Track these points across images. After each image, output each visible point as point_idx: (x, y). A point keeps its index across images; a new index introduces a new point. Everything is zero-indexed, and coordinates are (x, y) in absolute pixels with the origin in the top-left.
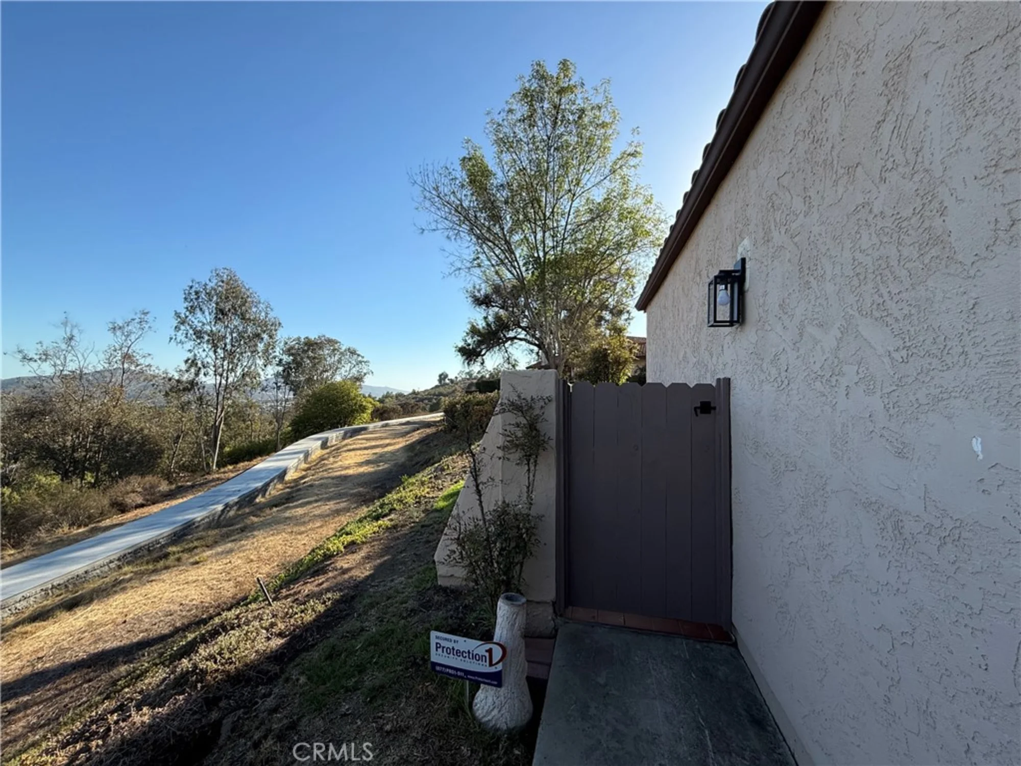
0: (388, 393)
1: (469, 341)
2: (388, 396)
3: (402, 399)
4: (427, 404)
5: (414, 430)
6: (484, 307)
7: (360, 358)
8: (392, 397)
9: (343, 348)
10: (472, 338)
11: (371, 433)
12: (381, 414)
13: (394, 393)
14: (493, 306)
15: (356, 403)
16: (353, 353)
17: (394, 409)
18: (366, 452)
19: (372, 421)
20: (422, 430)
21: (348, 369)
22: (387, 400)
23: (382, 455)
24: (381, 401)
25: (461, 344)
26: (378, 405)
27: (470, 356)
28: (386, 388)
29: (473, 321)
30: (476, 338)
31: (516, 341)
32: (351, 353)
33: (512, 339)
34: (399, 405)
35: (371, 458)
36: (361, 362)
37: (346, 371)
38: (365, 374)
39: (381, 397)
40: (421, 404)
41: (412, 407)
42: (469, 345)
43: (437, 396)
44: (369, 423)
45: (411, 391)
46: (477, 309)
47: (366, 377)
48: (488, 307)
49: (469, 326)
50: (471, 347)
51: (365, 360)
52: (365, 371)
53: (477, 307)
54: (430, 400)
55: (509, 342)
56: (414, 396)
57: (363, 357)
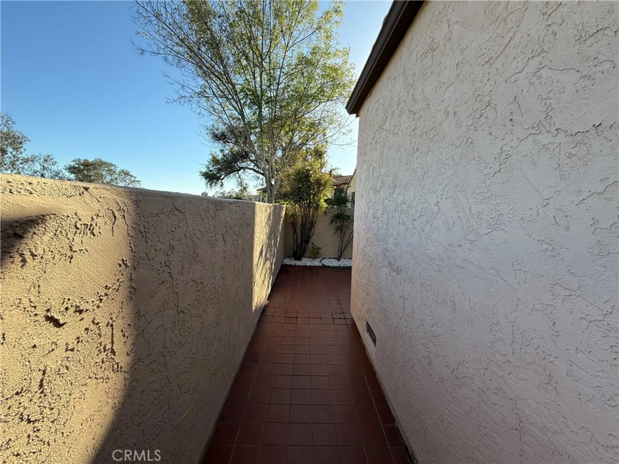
1: (211, 168)
6: (221, 142)
7: (133, 179)
9: (118, 170)
10: (214, 166)
14: (229, 142)
16: (127, 174)
25: (204, 170)
27: (212, 180)
29: (213, 153)
30: (217, 166)
31: (247, 170)
32: (125, 174)
33: (244, 168)
36: (134, 181)
42: (211, 171)
48: (224, 142)
49: (211, 157)
50: (212, 173)
51: (137, 179)
53: (216, 142)
55: (242, 170)
57: (135, 178)
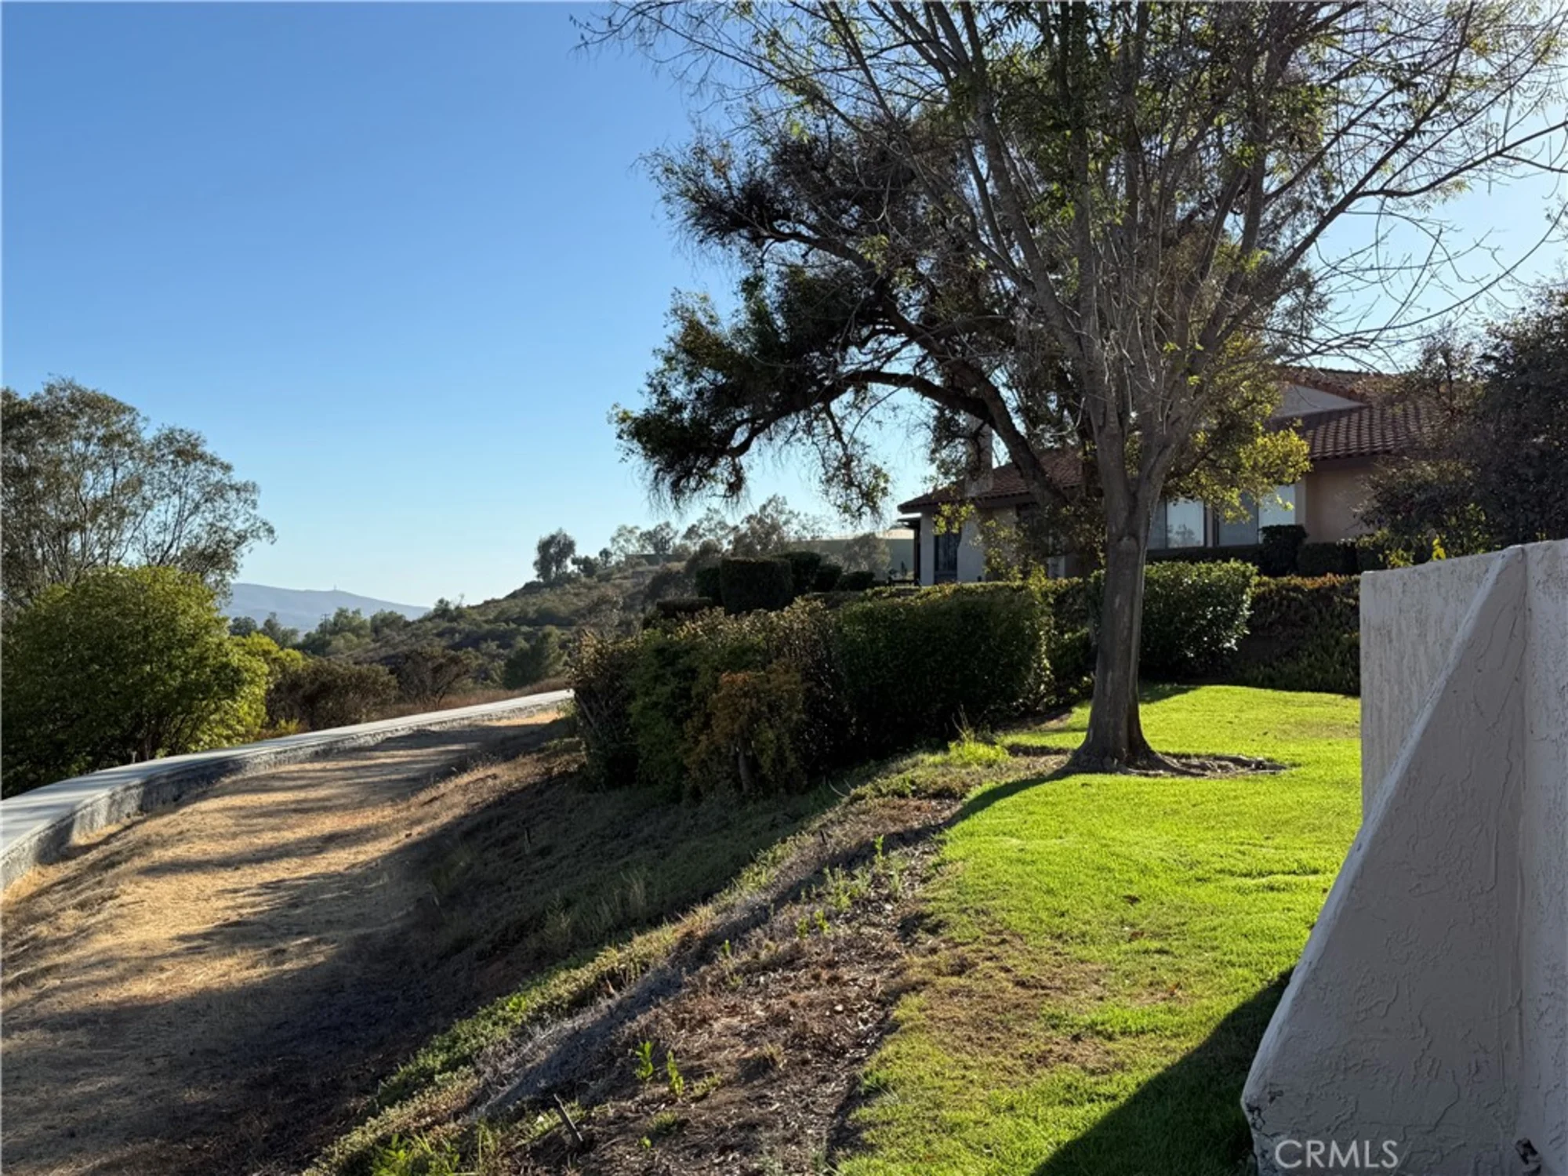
0: (341, 613)
1: (678, 392)
2: (341, 625)
3: (397, 637)
4: (493, 657)
5: (446, 772)
6: (740, 240)
7: (217, 475)
8: (356, 630)
9: (148, 435)
10: (691, 380)
11: (263, 785)
12: (311, 700)
13: (366, 616)
14: (782, 238)
15: (201, 660)
16: (187, 452)
17: (361, 678)
18: (229, 879)
19: (271, 728)
20: (479, 773)
21: (171, 520)
22: (338, 642)
23: (300, 896)
24: (314, 646)
25: (641, 403)
26: (298, 661)
27: (683, 456)
28: (335, 594)
29: (692, 303)
30: (709, 378)
31: (876, 388)
32: (179, 453)
33: (861, 380)
34: (385, 660)
35: (249, 907)
36: (220, 490)
37: (165, 527)
38: (241, 538)
39: (313, 629)
40: (472, 659)
41: (437, 670)
42: (677, 407)
43: (531, 623)
44: (259, 739)
45: (431, 606)
46: (715, 249)
47: (244, 549)
48: (757, 239)
49: (676, 328)
50: (686, 415)
51: (238, 477)
52: (240, 525)
53: (714, 240)
54: (505, 639)
55: (848, 396)
56: (445, 625)
57: (227, 468)
